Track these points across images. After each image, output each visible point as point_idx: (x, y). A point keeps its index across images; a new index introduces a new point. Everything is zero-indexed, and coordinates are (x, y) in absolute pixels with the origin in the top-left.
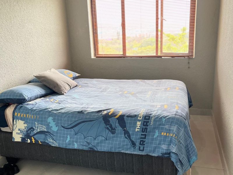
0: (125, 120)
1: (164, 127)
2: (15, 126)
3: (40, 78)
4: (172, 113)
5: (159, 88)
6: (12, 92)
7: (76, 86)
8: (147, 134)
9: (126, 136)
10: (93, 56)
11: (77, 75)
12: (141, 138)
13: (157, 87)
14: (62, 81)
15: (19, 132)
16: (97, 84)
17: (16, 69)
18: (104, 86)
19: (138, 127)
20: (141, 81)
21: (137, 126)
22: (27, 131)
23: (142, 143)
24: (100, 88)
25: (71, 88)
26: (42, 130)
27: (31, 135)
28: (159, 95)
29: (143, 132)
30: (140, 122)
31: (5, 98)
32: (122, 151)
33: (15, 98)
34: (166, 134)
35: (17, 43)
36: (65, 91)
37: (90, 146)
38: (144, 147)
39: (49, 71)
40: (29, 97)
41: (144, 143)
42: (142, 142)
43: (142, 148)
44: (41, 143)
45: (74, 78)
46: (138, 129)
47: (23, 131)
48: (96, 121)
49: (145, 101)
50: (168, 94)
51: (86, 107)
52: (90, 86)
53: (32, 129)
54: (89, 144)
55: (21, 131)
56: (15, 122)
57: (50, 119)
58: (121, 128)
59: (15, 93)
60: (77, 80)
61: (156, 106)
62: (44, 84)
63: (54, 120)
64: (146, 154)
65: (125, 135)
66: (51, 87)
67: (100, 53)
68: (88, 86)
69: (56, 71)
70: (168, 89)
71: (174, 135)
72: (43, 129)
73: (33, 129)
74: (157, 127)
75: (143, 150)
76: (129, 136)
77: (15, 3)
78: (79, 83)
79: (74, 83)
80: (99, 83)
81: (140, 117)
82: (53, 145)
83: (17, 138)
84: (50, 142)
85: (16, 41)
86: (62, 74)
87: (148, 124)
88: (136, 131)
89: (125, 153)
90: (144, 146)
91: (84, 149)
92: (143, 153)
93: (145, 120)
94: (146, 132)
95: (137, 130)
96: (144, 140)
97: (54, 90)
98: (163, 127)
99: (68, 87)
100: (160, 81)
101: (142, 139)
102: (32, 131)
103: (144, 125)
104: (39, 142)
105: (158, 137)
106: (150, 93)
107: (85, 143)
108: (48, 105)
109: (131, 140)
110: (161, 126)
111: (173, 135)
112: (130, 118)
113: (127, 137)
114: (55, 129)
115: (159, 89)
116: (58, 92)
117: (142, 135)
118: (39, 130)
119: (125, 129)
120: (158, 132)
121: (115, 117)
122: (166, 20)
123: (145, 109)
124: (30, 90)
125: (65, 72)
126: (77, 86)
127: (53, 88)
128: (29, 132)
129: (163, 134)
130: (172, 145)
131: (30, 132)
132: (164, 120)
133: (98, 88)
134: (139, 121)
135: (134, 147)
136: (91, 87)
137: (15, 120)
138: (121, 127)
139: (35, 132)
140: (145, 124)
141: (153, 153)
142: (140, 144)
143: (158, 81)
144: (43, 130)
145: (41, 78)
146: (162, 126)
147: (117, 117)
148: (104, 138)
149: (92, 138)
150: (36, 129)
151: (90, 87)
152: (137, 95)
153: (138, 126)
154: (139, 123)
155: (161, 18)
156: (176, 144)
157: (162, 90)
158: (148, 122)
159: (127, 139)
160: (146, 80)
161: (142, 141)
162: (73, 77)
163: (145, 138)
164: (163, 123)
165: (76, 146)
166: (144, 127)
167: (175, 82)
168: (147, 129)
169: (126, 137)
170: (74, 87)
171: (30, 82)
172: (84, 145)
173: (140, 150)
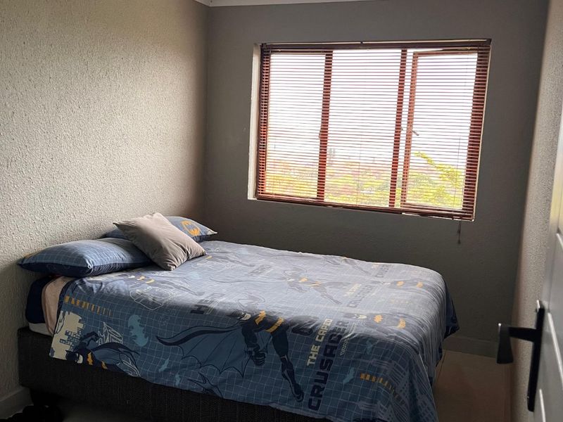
0: (288, 337)
1: (367, 361)
2: (61, 324)
3: (125, 230)
4: (389, 334)
5: (380, 280)
6: (63, 251)
7: (201, 256)
8: (329, 373)
9: (285, 372)
10: (251, 196)
11: (210, 232)
12: (316, 381)
13: (376, 276)
14: (173, 241)
15: (66, 338)
16: (246, 255)
17: (83, 205)
18: (261, 262)
19: (313, 357)
20: (345, 260)
21: (311, 355)
22: (81, 339)
23: (317, 392)
24: (251, 266)
25: (191, 257)
26: (114, 341)
27: (88, 348)
28: (374, 294)
29: (322, 368)
30: (319, 347)
31: (48, 261)
32: (273, 405)
33: (67, 263)
34: (371, 378)
35: (93, 153)
36: (174, 263)
37: (207, 385)
38: (319, 401)
39: (148, 217)
40: (96, 265)
41: (321, 393)
42: (316, 390)
43: (316, 403)
44: (105, 368)
45: (201, 239)
46: (312, 360)
47: (73, 337)
48: (228, 333)
49: (337, 302)
50: (394, 294)
51: (209, 299)
52: (231, 259)
53: (93, 335)
54: (205, 379)
55: (69, 336)
56: (61, 316)
57: (134, 320)
58: (277, 355)
59: (69, 254)
60: (208, 243)
61: (358, 315)
62: (133, 242)
63: (142, 322)
64: (322, 417)
65: (283, 370)
66: (146, 251)
67: (267, 191)
68: (227, 258)
69: (165, 220)
70: (398, 285)
71: (387, 382)
72: (115, 339)
73: (97, 335)
74: (353, 361)
75: (316, 408)
76: (292, 374)
77: (101, 74)
78: (209, 249)
79: (199, 248)
80: (253, 254)
81: (320, 338)
82: (131, 375)
83: (60, 350)
84: (126, 367)
85: (92, 149)
86: (177, 227)
87: (335, 352)
88: (308, 365)
89: (279, 410)
90: (319, 398)
91: (193, 389)
92: (316, 415)
93: (330, 344)
94: (329, 369)
95: (309, 362)
96: (322, 385)
97: (152, 257)
98: (365, 363)
99: (182, 256)
100: (387, 266)
101: (317, 384)
102: (92, 339)
103: (325, 354)
104: (103, 363)
105: (351, 381)
106: (356, 287)
107: (198, 378)
108: (132, 287)
109: (293, 381)
110: (361, 360)
111: (383, 382)
112: (298, 335)
113: (286, 375)
114: (141, 341)
115: (379, 282)
116: (160, 264)
117: (318, 373)
118: (107, 341)
119: (286, 357)
120: (354, 372)
121: (268, 331)
122: (418, 133)
123: (331, 320)
124: (101, 251)
125: (183, 223)
126: (203, 255)
127: (150, 254)
128: (85, 341)
129: (363, 376)
130: (379, 402)
131: (89, 342)
132: (370, 346)
133: (247, 265)
134: (317, 344)
135: (298, 398)
136: (233, 261)
137: (62, 312)
138: (278, 353)
139: (99, 342)
140: (328, 350)
141: (337, 417)
142: (312, 394)
143: (383, 266)
144: (116, 342)
145: (128, 230)
146: (364, 361)
147: (272, 329)
148: (237, 372)
149: (214, 368)
150: (103, 338)
151: (231, 261)
152: (327, 288)
153: (313, 355)
154: (315, 350)
155: (408, 129)
156: (389, 403)
157: (385, 284)
158: (336, 348)
159: (287, 379)
160: (356, 261)
161: (318, 387)
162: (200, 236)
163: (324, 382)
164: (368, 353)
165: (178, 382)
166: (326, 358)
167: (420, 272)
168: (331, 362)
169: (284, 376)
170: (196, 257)
171: (105, 236)
172: (195, 382)
173: (310, 407)
